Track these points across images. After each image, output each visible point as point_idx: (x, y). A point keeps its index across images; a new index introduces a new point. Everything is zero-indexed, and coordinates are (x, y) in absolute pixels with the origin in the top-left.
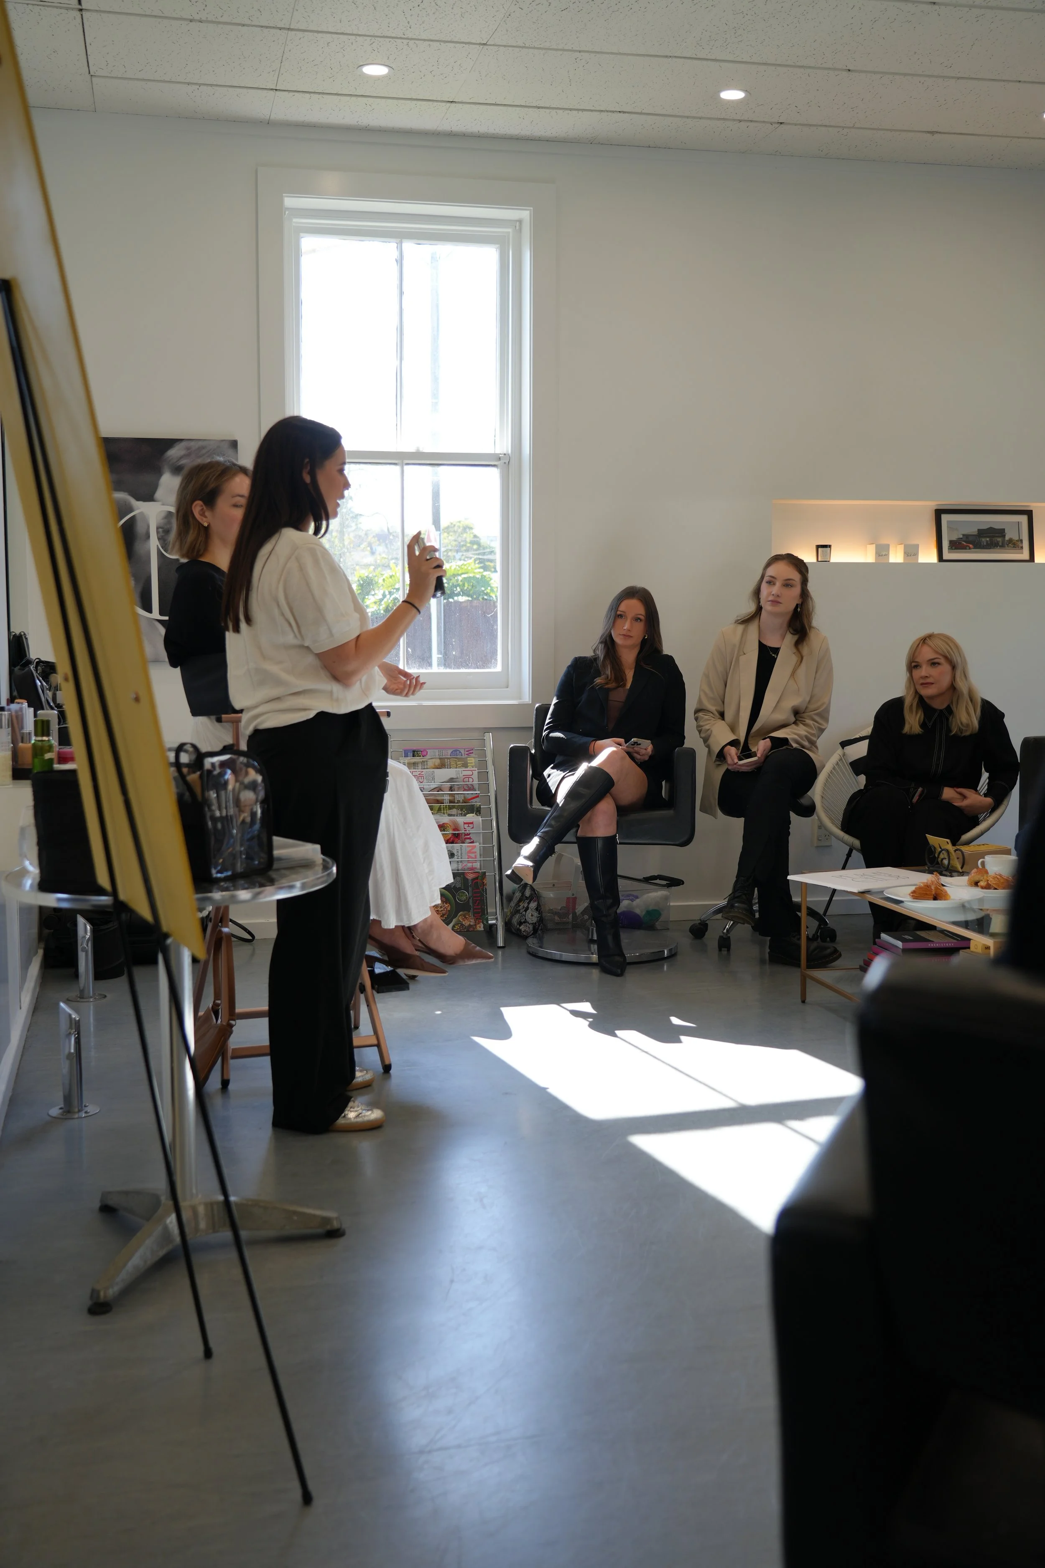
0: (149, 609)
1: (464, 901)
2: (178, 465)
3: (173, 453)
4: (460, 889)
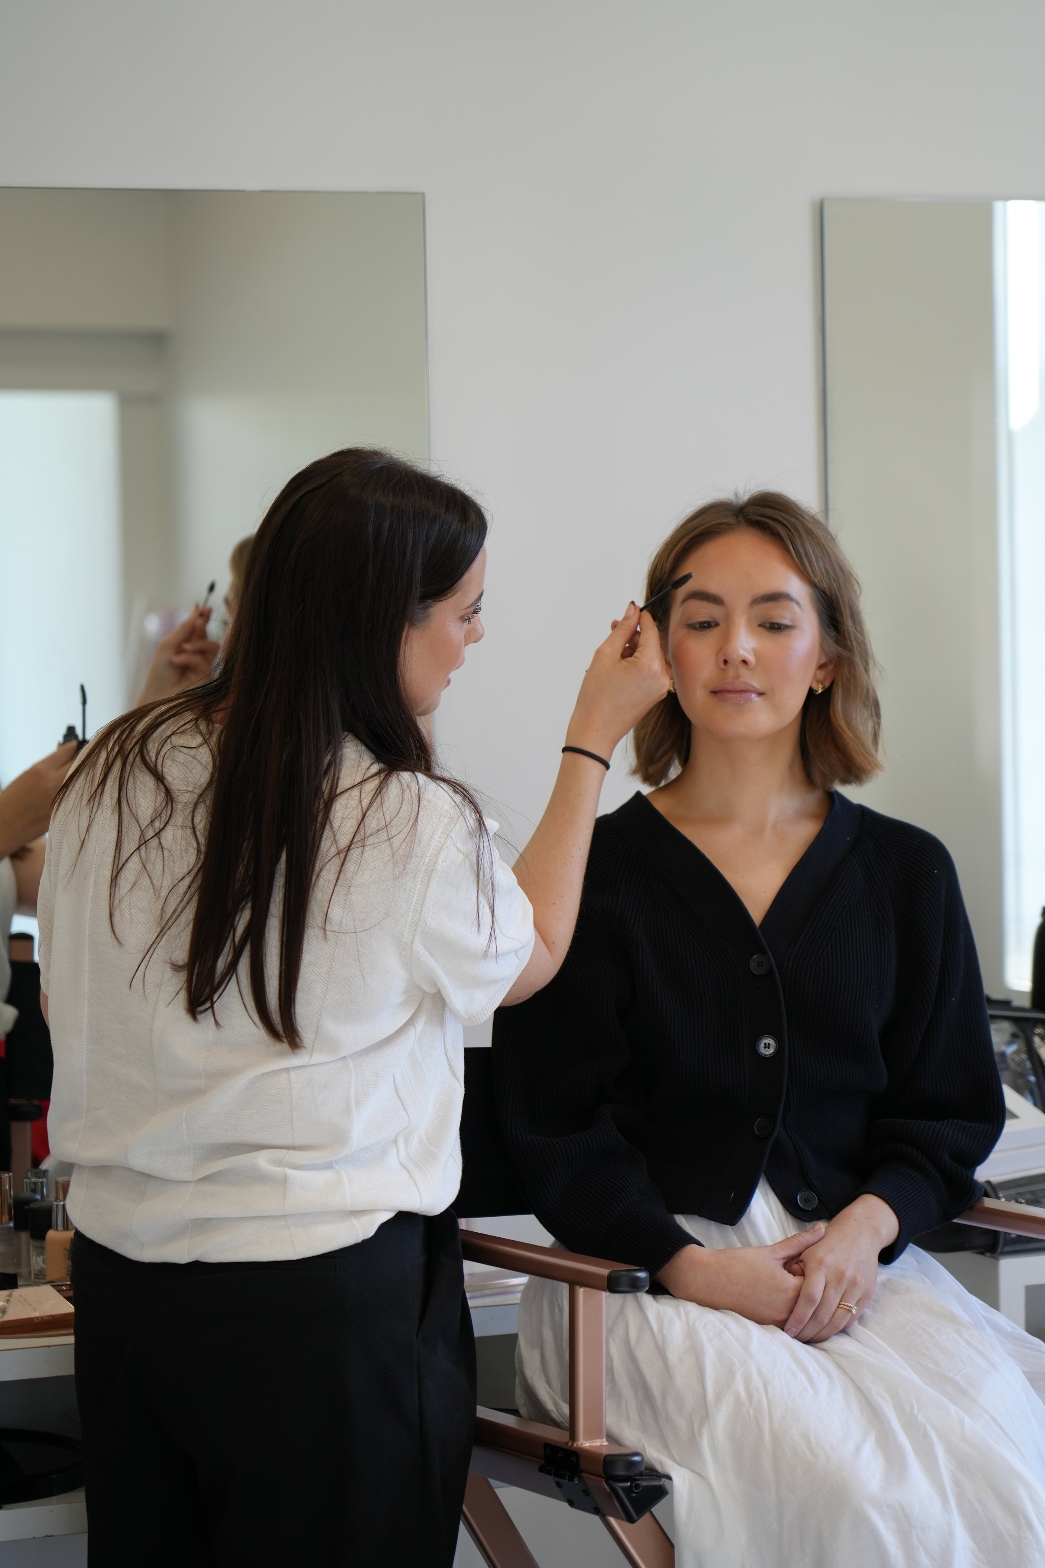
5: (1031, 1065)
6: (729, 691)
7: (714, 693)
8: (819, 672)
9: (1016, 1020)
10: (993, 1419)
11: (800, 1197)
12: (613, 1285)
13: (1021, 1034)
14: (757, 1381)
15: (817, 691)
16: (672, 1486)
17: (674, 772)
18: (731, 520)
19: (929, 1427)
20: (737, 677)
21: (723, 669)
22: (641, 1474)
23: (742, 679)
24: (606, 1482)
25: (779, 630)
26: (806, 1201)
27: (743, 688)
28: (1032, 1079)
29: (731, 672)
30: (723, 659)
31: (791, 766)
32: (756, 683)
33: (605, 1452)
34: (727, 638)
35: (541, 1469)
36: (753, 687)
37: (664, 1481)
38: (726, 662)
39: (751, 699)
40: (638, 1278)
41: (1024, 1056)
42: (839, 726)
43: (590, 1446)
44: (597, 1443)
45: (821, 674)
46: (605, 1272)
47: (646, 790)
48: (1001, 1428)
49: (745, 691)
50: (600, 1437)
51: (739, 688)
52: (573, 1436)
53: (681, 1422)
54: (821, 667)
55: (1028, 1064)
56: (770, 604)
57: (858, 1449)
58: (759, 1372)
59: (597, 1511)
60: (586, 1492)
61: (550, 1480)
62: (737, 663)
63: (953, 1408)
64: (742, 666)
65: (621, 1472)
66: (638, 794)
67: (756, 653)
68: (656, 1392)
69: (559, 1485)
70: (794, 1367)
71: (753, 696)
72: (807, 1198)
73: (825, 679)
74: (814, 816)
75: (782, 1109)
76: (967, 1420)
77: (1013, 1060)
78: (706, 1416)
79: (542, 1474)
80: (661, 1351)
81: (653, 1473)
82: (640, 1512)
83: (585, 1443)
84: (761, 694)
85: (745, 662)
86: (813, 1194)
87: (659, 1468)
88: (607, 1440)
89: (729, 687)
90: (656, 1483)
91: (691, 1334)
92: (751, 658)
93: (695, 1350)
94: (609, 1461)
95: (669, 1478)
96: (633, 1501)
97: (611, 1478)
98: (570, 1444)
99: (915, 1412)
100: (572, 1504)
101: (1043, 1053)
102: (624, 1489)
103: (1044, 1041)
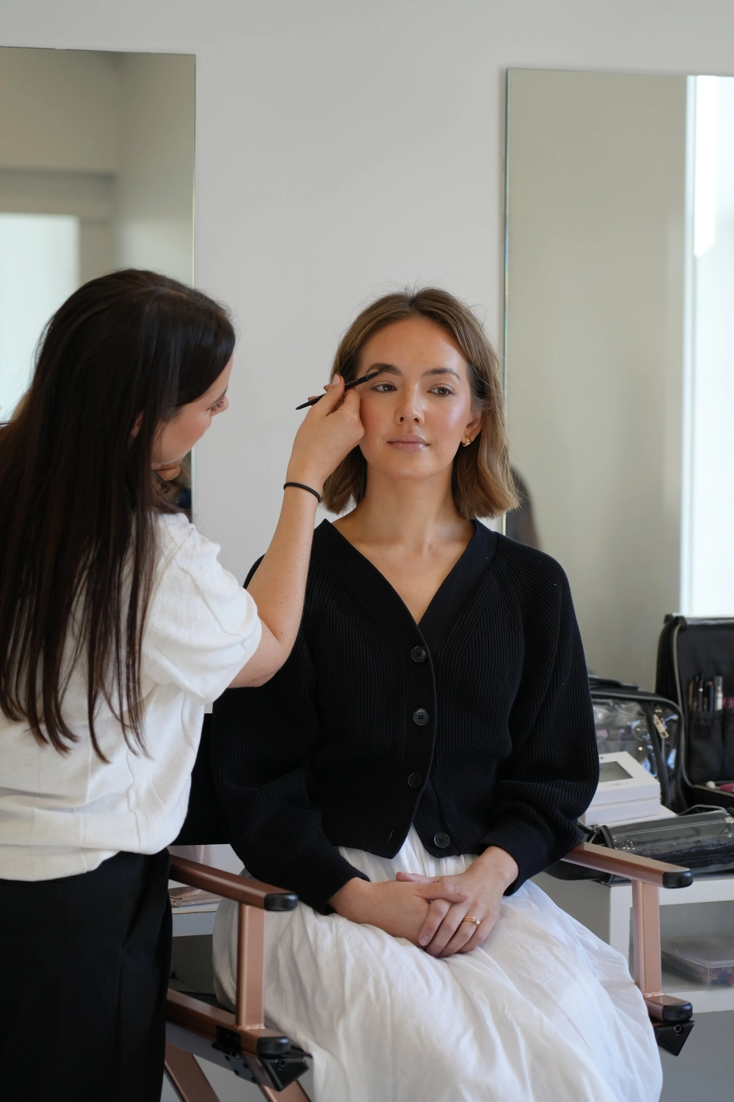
5: (650, 737)
6: (403, 442)
7: (390, 443)
8: (467, 429)
9: (640, 702)
10: (569, 1019)
11: (436, 838)
12: (269, 904)
13: (644, 713)
14: (384, 983)
15: (465, 444)
16: (312, 1063)
17: (351, 506)
18: (408, 309)
19: (515, 1024)
20: (410, 431)
21: (399, 425)
22: (287, 1053)
23: (415, 434)
24: (259, 1059)
25: (444, 395)
26: (441, 841)
27: (414, 440)
28: (651, 747)
29: (406, 427)
30: (401, 417)
31: (444, 501)
32: (424, 436)
33: (263, 1035)
34: (404, 400)
35: (214, 1046)
36: (422, 440)
37: (306, 1059)
38: (402, 419)
39: (419, 449)
40: (289, 901)
41: (645, 730)
42: (484, 470)
43: (250, 1030)
44: (256, 1027)
45: (468, 431)
46: (262, 894)
47: (332, 518)
48: (574, 1026)
49: (416, 442)
50: (259, 1022)
51: (411, 440)
52: (238, 1021)
53: (324, 1014)
54: (469, 426)
55: (648, 737)
56: (437, 376)
57: (458, 1040)
58: (387, 977)
59: (254, 1080)
60: (246, 1066)
61: (221, 1055)
62: (411, 421)
63: (536, 1010)
64: (414, 422)
65: (271, 1052)
66: (325, 522)
67: (425, 413)
68: (308, 990)
69: (227, 1058)
70: (417, 973)
71: (421, 446)
72: (442, 839)
73: (471, 434)
74: (462, 540)
75: (430, 768)
76: (546, 1019)
77: (637, 732)
78: (343, 1010)
79: (214, 1050)
80: (314, 957)
81: (298, 1051)
82: (286, 1082)
83: (247, 1027)
84: (427, 445)
85: (417, 420)
86: (447, 836)
87: (304, 1048)
88: (266, 1026)
89: (404, 439)
90: (298, 1060)
91: (338, 943)
92: (421, 417)
93: (340, 959)
94: (262, 1043)
95: (310, 1056)
96: (279, 1074)
97: (262, 1056)
98: (235, 1027)
99: (506, 1011)
100: (237, 1073)
101: (661, 728)
102: (273, 1065)
103: (665, 718)
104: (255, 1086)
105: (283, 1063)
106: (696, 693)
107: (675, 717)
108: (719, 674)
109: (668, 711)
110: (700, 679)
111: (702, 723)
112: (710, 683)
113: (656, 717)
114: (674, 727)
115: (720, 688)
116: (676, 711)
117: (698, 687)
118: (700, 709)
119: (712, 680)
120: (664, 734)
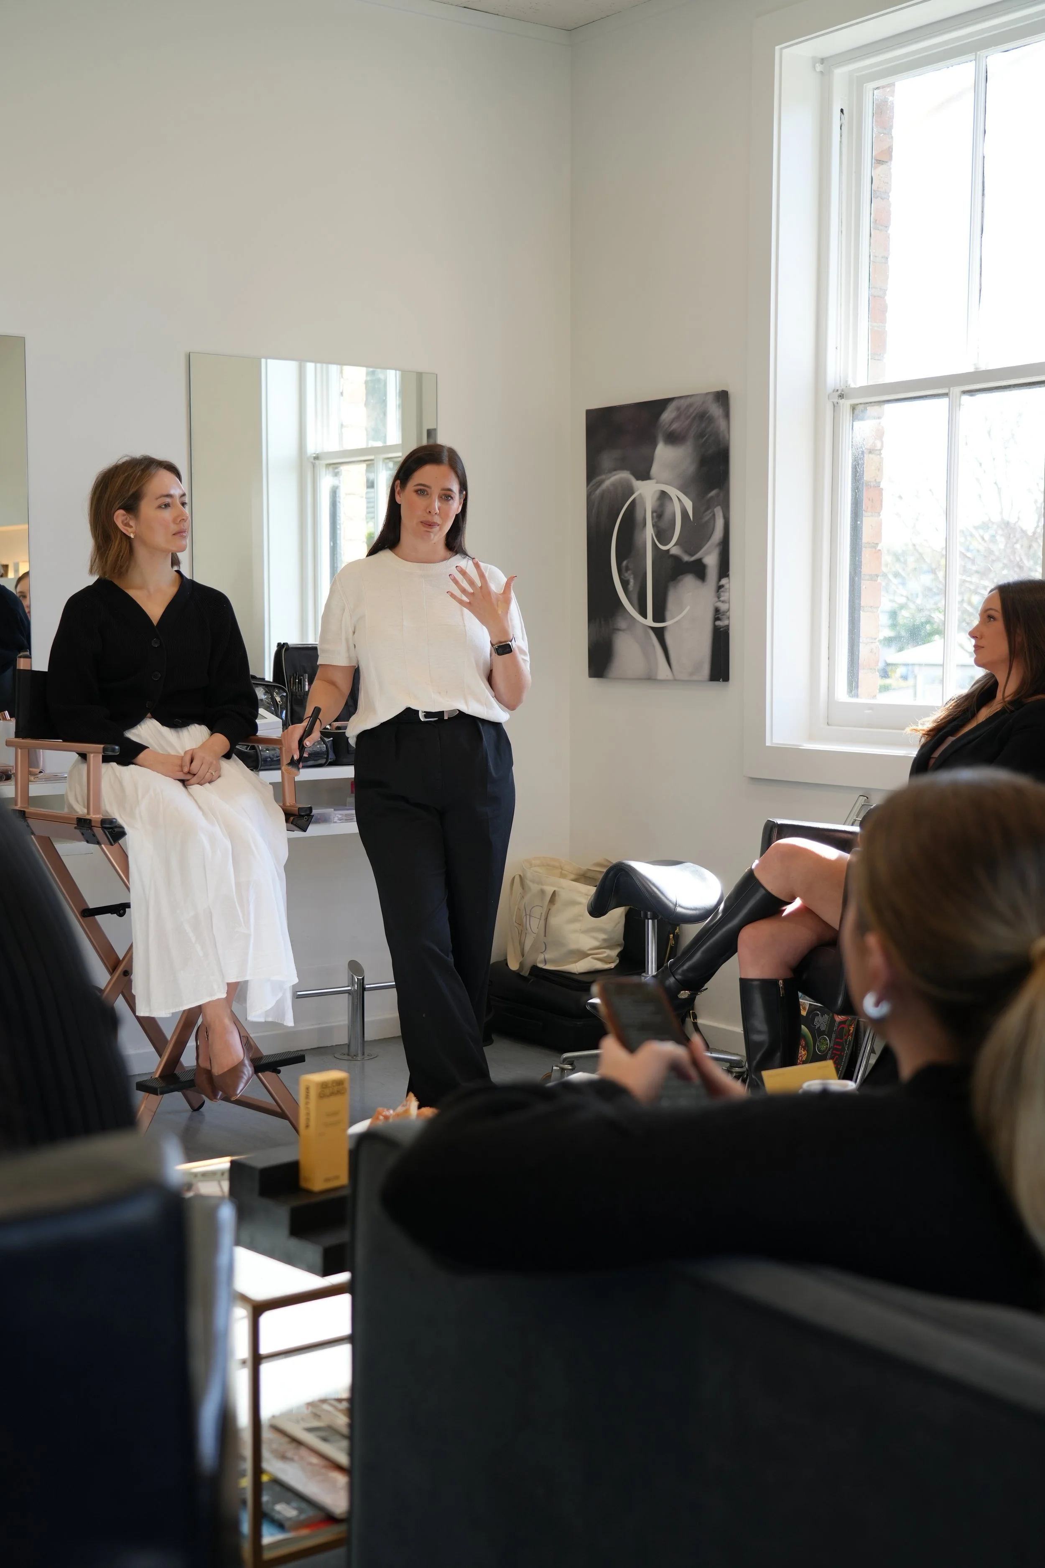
0: (645, 616)
1: (824, 1051)
2: (670, 430)
3: (667, 416)
4: (823, 1033)
9: (266, 686)
13: (268, 692)
24: (102, 831)
35: (75, 828)
43: (96, 817)
59: (97, 843)
60: (93, 836)
61: (79, 832)
65: (107, 827)
69: (83, 834)
79: (76, 830)
82: (115, 843)
83: (94, 816)
87: (122, 825)
94: (103, 822)
96: (112, 838)
97: (103, 829)
100: (87, 841)
101: (278, 699)
102: (108, 832)
103: (279, 694)
104: (97, 846)
105: (114, 831)
106: (294, 683)
107: (285, 694)
108: (306, 673)
109: (281, 691)
110: (296, 675)
111: (298, 697)
112: (302, 677)
113: (275, 693)
114: (284, 700)
115: (307, 680)
116: (285, 691)
117: (296, 679)
118: (297, 690)
119: (302, 676)
120: (279, 702)
